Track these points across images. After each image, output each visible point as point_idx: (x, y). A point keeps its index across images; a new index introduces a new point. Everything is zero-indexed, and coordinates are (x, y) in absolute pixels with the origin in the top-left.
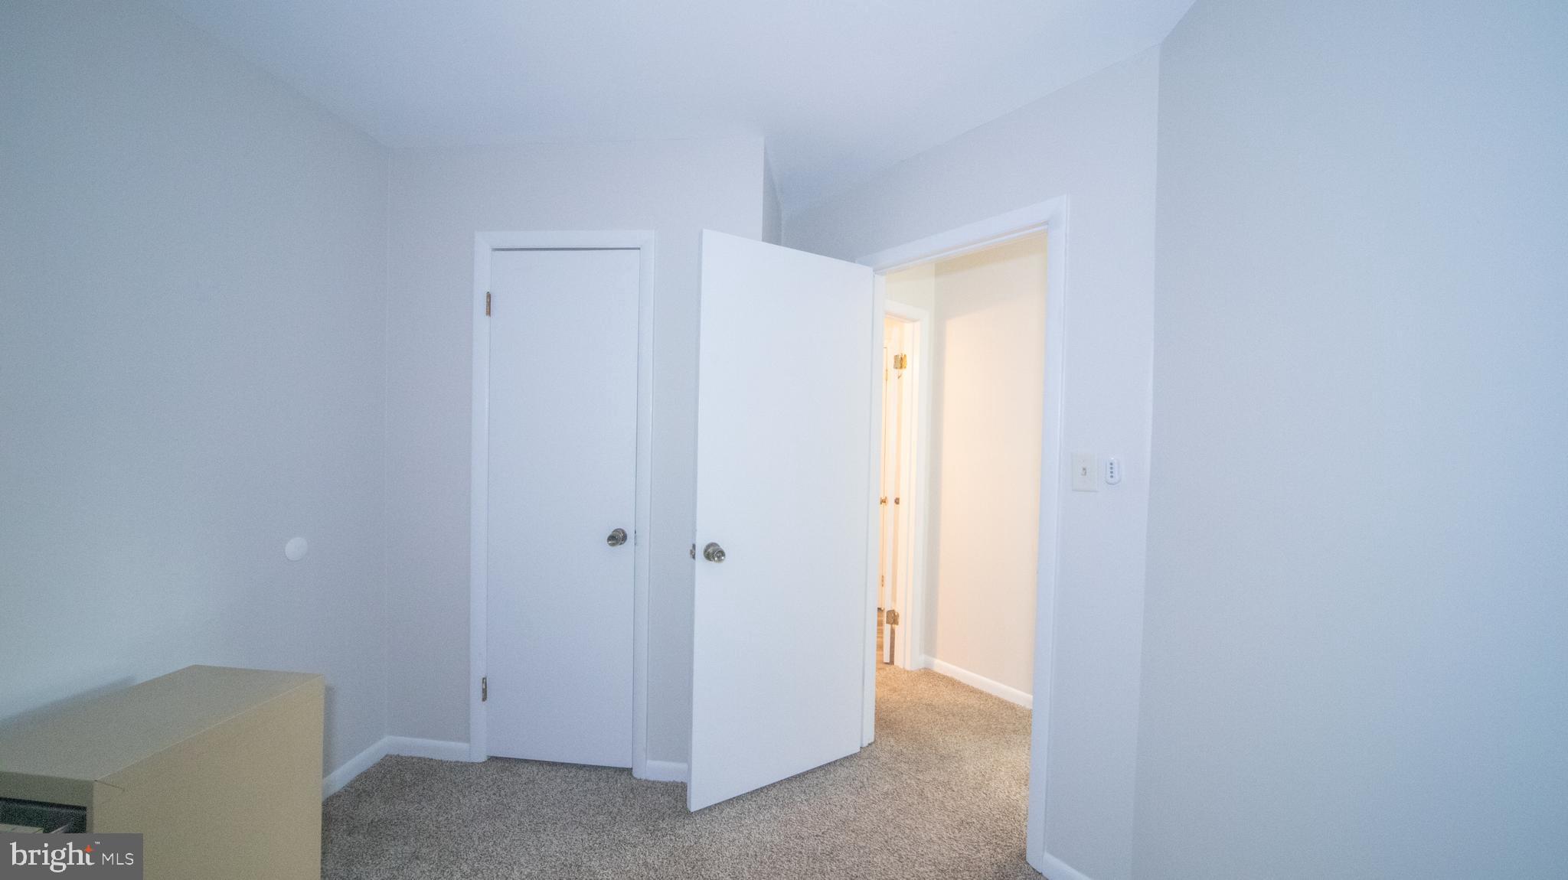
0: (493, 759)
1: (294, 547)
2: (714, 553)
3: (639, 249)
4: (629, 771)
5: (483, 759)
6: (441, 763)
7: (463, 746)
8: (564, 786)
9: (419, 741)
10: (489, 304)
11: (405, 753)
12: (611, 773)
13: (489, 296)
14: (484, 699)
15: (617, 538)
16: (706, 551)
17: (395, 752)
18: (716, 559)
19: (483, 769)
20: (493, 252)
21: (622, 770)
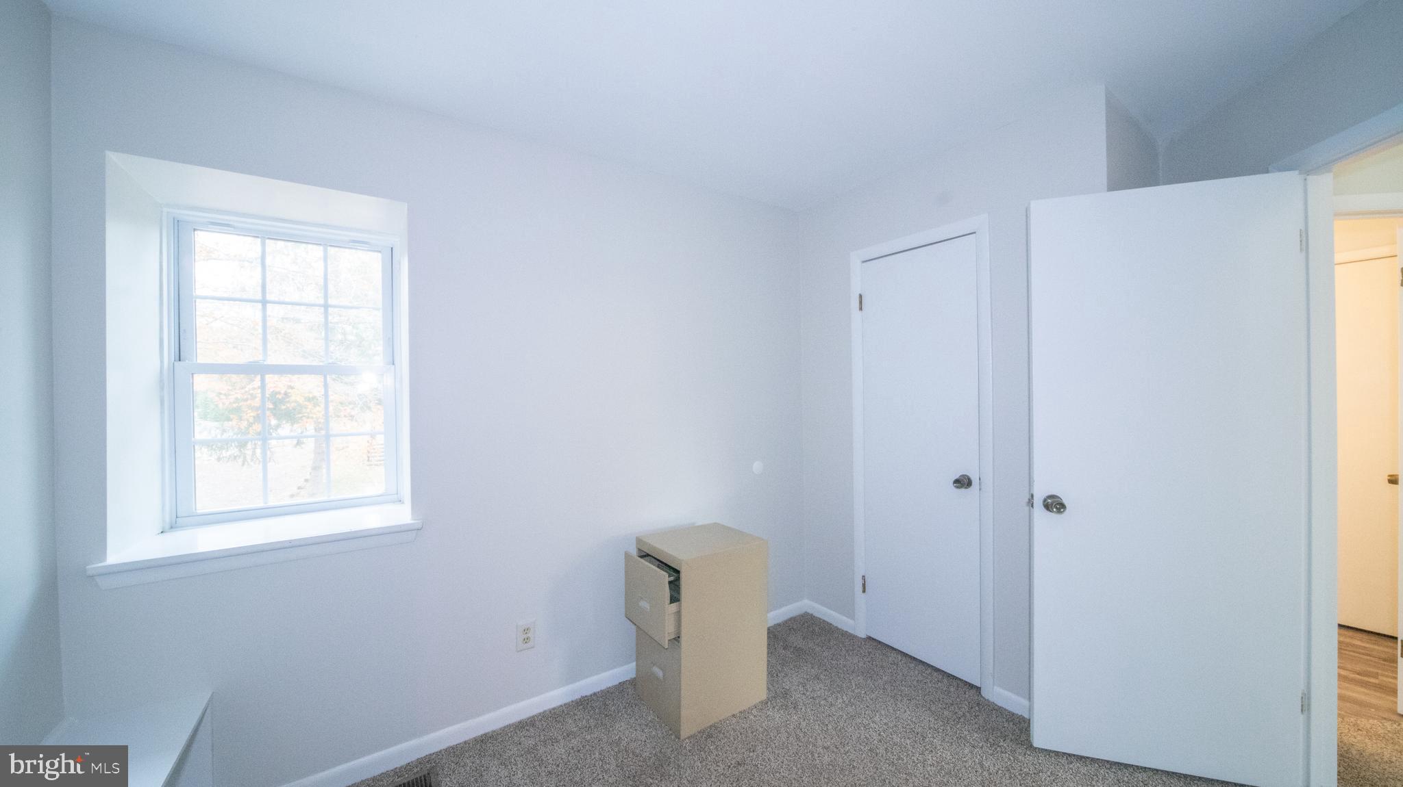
0: (870, 638)
1: (757, 466)
2: (1054, 505)
3: (975, 233)
4: (978, 689)
5: (863, 636)
6: (837, 628)
7: (851, 622)
8: (920, 678)
9: (825, 609)
10: (861, 303)
11: (816, 615)
12: (961, 684)
13: (861, 296)
14: (864, 591)
15: (963, 482)
16: (1045, 500)
17: (810, 611)
18: (1055, 510)
19: (863, 643)
20: (863, 264)
21: (971, 686)
